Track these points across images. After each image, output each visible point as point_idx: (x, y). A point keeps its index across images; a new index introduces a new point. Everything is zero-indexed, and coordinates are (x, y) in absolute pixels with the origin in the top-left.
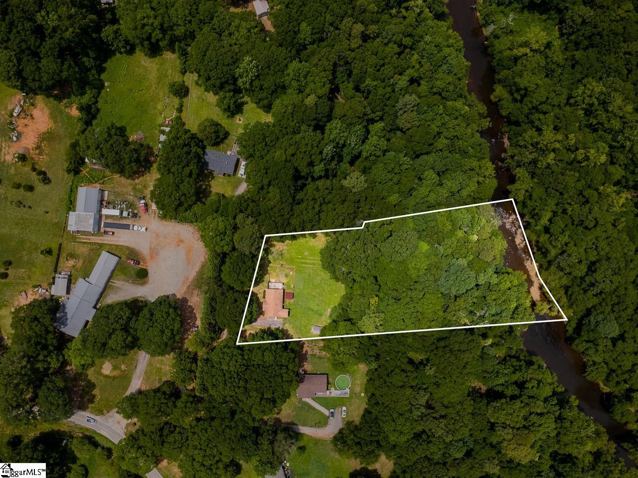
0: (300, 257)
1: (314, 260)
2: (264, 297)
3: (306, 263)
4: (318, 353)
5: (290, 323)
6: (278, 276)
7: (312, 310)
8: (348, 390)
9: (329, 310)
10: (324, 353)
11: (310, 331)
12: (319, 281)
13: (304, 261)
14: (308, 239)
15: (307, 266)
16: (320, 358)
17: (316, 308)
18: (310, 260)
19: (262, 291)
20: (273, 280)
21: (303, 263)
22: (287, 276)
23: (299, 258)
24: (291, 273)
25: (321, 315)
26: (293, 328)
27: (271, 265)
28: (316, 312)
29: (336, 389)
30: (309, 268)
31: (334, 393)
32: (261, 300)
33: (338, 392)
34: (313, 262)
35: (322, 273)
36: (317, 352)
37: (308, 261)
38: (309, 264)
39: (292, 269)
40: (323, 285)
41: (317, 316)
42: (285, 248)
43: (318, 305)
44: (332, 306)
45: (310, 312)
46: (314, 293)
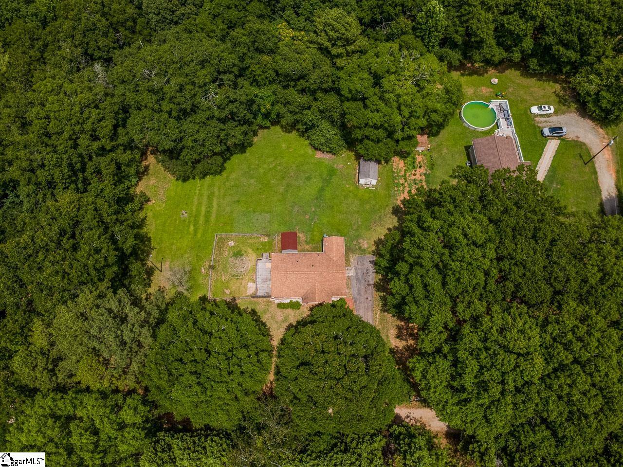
0: (192, 228)
1: (201, 195)
2: (294, 306)
3: (208, 213)
4: (423, 170)
5: (358, 237)
6: (238, 276)
7: (322, 190)
8: (494, 105)
9: (319, 155)
10: (419, 159)
11: (372, 191)
12: (252, 181)
13: (202, 220)
14: (150, 214)
15: (214, 209)
16: (432, 166)
17: (316, 184)
18: (200, 204)
19: (280, 314)
20: (251, 288)
21: (207, 221)
22: (238, 254)
23: (196, 231)
24: (231, 243)
25: (332, 172)
26: (369, 228)
27: (210, 296)
28: (327, 181)
29: (497, 126)
30: (218, 205)
31: (506, 130)
32: (304, 312)
33: (503, 122)
34: (205, 198)
35: (233, 176)
36: (419, 174)
37: (203, 209)
38: (210, 206)
39: (222, 242)
40: (261, 170)
41: (335, 179)
42: (166, 266)
43: (308, 179)
44: (310, 151)
45: (328, 194)
46: (281, 189)
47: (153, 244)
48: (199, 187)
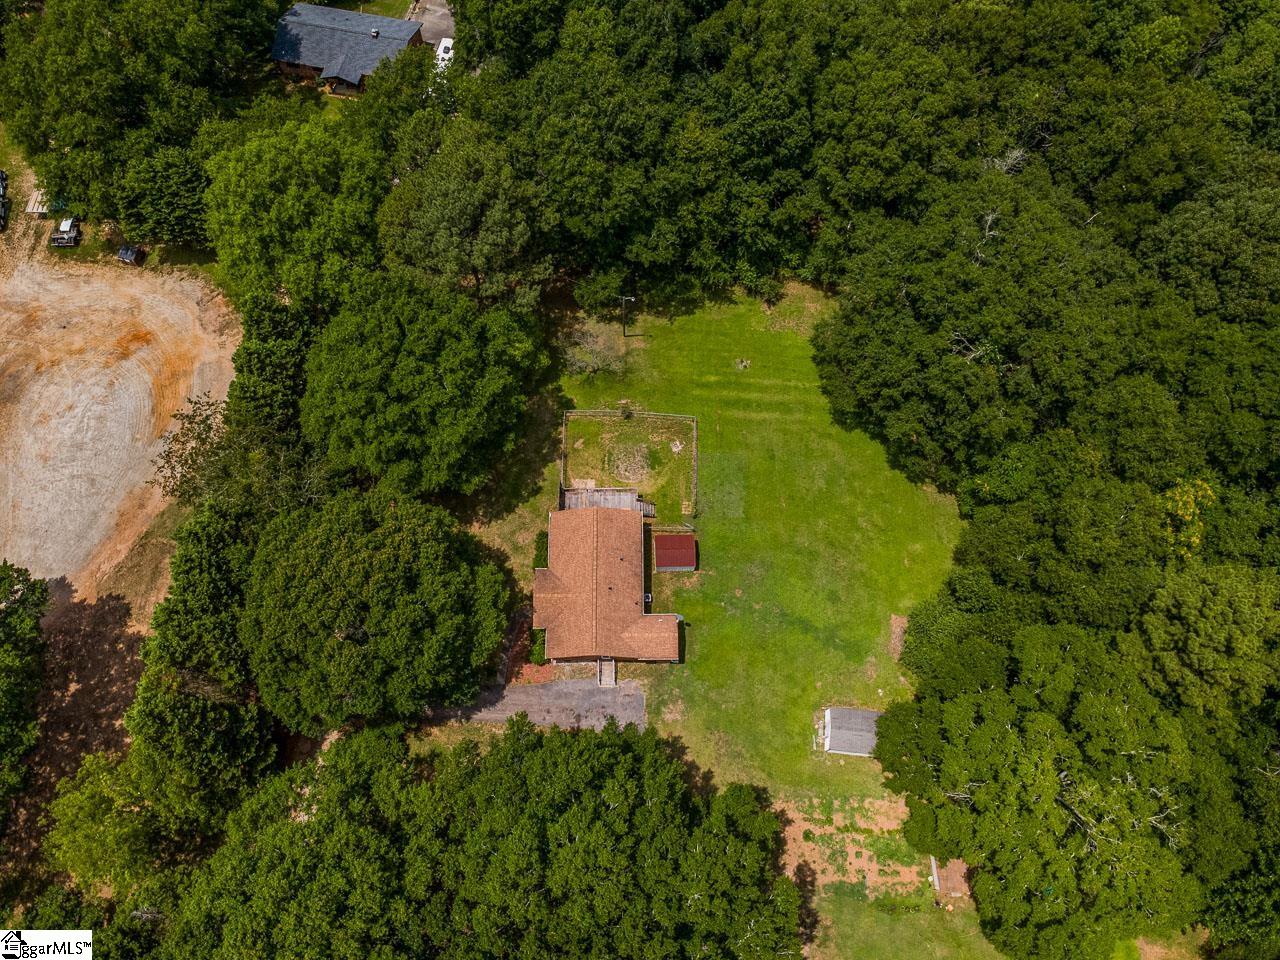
0: (713, 379)
1: (785, 390)
3: (747, 405)
4: (873, 879)
5: (689, 699)
6: (608, 461)
7: (806, 626)
9: (898, 623)
10: (909, 875)
11: (807, 742)
12: (822, 483)
13: (733, 394)
14: (742, 309)
15: (754, 415)
16: (887, 907)
17: (824, 615)
18: (763, 389)
19: (527, 538)
21: (729, 404)
22: (654, 460)
23: (707, 386)
24: (677, 447)
25: (855, 651)
26: (710, 726)
27: (572, 415)
28: (830, 638)
30: (761, 423)
32: (528, 585)
34: (778, 398)
35: (831, 446)
36: (862, 866)
37: (754, 396)
38: (760, 406)
39: (683, 432)
40: (848, 499)
41: (835, 657)
42: (637, 344)
43: (833, 598)
44: (908, 603)
45: (795, 639)
46: (802, 540)
47: (680, 320)
48: (805, 384)
